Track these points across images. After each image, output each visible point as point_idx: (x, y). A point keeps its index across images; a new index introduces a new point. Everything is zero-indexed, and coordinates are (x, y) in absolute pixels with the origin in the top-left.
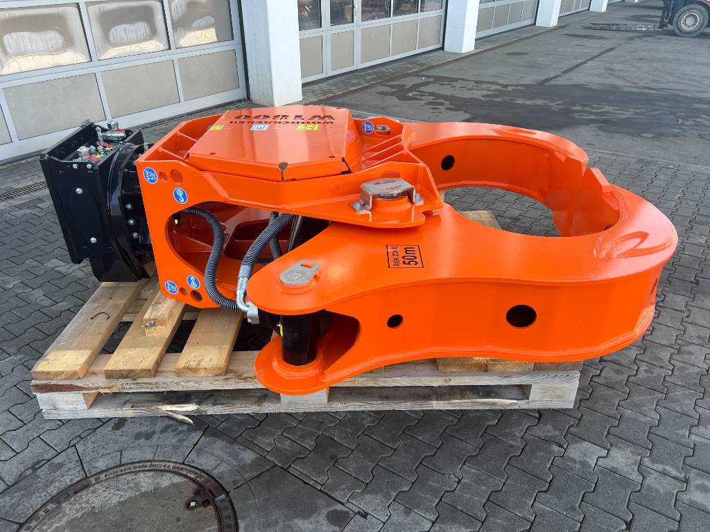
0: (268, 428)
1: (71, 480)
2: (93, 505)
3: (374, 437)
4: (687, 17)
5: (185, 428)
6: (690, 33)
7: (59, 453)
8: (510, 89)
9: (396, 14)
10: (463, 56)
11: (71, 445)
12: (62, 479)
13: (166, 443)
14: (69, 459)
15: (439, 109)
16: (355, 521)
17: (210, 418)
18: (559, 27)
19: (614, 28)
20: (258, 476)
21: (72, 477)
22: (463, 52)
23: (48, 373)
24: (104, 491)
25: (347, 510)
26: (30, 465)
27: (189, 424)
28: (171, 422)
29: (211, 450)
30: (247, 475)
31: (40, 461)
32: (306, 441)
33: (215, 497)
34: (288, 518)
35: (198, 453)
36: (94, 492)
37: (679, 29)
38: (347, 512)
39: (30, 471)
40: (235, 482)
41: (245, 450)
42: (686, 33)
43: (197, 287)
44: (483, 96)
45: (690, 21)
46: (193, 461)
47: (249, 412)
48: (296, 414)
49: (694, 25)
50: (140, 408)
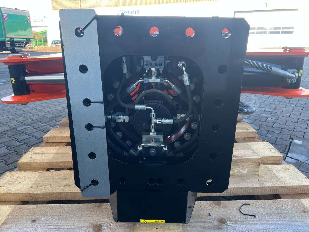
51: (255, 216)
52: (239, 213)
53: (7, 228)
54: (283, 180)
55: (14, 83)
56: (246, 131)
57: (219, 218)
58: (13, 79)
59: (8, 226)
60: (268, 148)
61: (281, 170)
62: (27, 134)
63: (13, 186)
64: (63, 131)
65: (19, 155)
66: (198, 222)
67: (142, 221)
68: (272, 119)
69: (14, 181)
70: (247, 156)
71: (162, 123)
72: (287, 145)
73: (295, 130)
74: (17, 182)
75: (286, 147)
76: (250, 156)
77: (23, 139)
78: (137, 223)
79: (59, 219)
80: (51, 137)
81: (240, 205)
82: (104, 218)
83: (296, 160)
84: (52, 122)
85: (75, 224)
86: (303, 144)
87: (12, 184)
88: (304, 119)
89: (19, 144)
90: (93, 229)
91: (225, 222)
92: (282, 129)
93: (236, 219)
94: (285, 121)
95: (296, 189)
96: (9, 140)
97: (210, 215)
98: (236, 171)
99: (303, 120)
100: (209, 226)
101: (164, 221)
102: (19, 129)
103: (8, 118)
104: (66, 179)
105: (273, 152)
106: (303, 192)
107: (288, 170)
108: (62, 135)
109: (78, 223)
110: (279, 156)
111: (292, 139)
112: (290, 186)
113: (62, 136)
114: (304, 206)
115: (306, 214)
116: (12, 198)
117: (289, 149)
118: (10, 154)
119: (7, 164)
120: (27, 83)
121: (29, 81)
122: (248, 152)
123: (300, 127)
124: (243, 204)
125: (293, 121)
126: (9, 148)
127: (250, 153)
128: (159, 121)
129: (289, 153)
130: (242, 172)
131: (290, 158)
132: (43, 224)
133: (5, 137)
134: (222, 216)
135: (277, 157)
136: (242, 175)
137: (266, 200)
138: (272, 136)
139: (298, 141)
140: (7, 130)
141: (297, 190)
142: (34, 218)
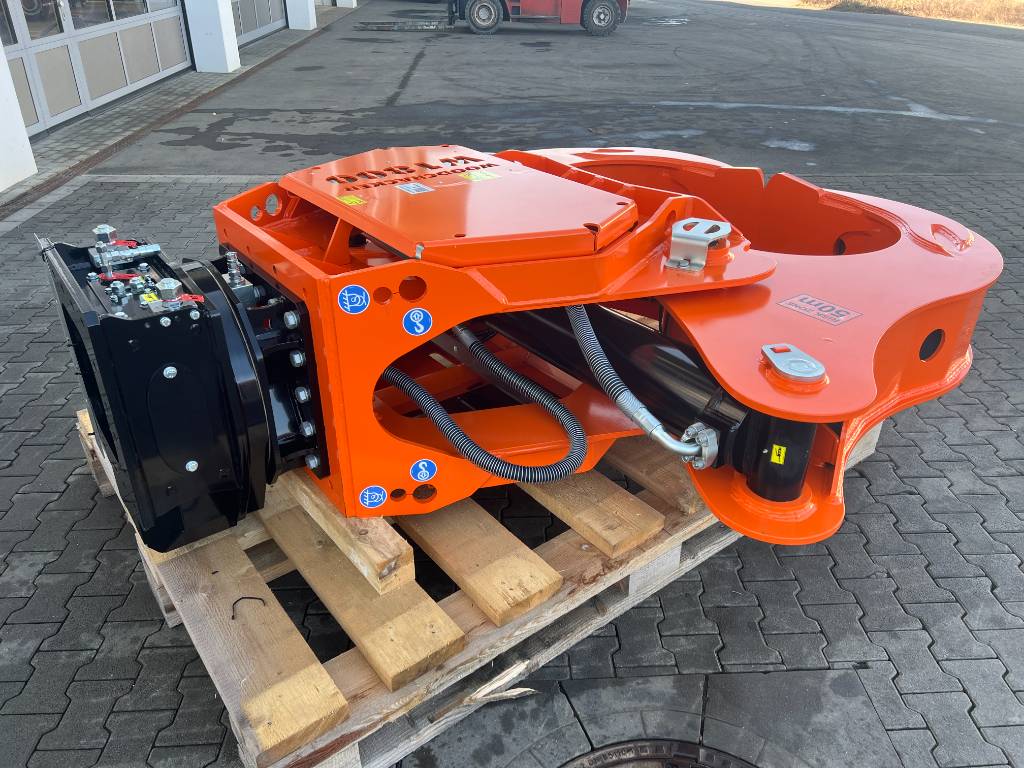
0: (637, 638)
3: (760, 579)
4: (479, 8)
5: (531, 705)
6: (487, 29)
8: (358, 115)
9: (120, 15)
10: (234, 77)
13: (535, 740)
15: (292, 154)
16: (866, 679)
17: (547, 671)
18: (324, 30)
19: (396, 28)
20: (706, 700)
22: (230, 71)
23: (290, 740)
25: (842, 672)
27: (531, 696)
28: (503, 709)
29: (607, 709)
30: (694, 707)
32: (701, 626)
33: (696, 760)
34: (805, 725)
35: (596, 723)
37: (474, 23)
38: (847, 674)
40: (691, 725)
41: (648, 681)
42: (484, 29)
43: (431, 475)
44: (333, 129)
45: (483, 14)
46: (605, 737)
47: (590, 633)
48: (644, 602)
49: (489, 18)
50: (446, 715)
51: (233, 618)
52: (236, 600)
54: (381, 629)
57: (210, 585)
60: (521, 583)
61: (423, 622)
70: (372, 547)
76: (376, 550)
81: (259, 596)
97: (213, 573)
114: (296, 670)
115: (273, 675)
134: (218, 585)
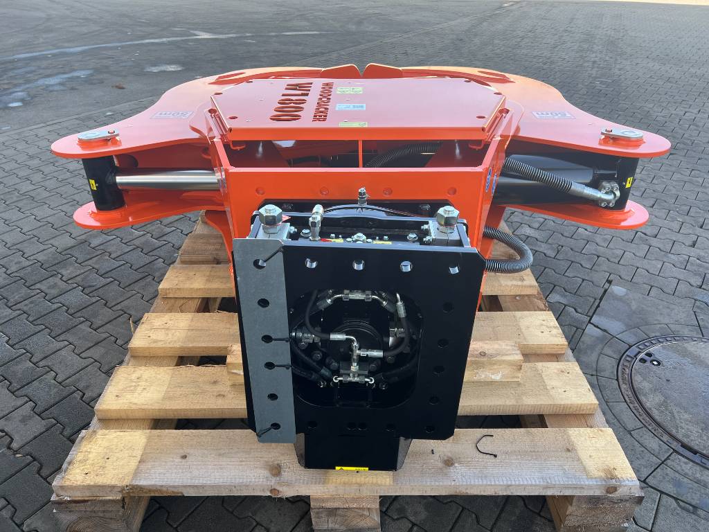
1: (686, 463)
2: (700, 431)
7: (662, 492)
11: (646, 485)
12: (690, 473)
14: (664, 478)
21: (682, 464)
24: (682, 428)
26: (693, 516)
31: (683, 508)
36: (688, 436)
39: (700, 512)
51: (495, 456)
52: (475, 450)
53: (148, 469)
54: (552, 392)
55: (95, 189)
56: (520, 283)
57: (446, 458)
58: (92, 182)
59: (149, 465)
60: (547, 327)
61: (556, 373)
62: (113, 256)
63: (136, 395)
64: (191, 274)
65: (110, 308)
66: (414, 463)
67: (338, 468)
68: (586, 230)
69: (135, 386)
70: (503, 355)
71: (367, 355)
72: (596, 297)
73: (621, 262)
74: (139, 389)
75: (594, 302)
76: (507, 355)
77: (108, 269)
78: (330, 471)
79: (220, 455)
80: (172, 289)
81: (479, 436)
82: (283, 454)
83: (605, 331)
84: (154, 228)
85: (243, 463)
86: (627, 294)
87: (133, 392)
88: (648, 234)
89: (103, 281)
90: (270, 470)
91: (452, 464)
92: (598, 257)
93: (469, 459)
94: (610, 237)
95: (570, 408)
96: (82, 271)
97: (433, 453)
98: (483, 376)
99: (645, 234)
100: (430, 469)
101: (367, 469)
102: (95, 242)
103: (64, 213)
104: (215, 382)
105: (552, 336)
106: (581, 413)
107: (566, 374)
108: (192, 284)
109: (247, 461)
110: (562, 343)
111: (610, 282)
112: (561, 405)
113: (192, 287)
114: (569, 441)
115: (569, 454)
116: (138, 415)
117: (598, 306)
118: (91, 304)
119: (95, 327)
120: (119, 187)
121: (122, 184)
122: (507, 345)
123: (634, 254)
124: (482, 435)
125: (624, 238)
126: (86, 291)
127: (508, 348)
128: (363, 353)
129: (594, 316)
130: (493, 377)
131: (595, 326)
132: (199, 463)
133: (71, 264)
134: (449, 455)
135: (558, 345)
136: (492, 383)
137: (518, 429)
138: (575, 275)
139: (619, 287)
140: (70, 245)
141: (571, 410)
142: (182, 452)
